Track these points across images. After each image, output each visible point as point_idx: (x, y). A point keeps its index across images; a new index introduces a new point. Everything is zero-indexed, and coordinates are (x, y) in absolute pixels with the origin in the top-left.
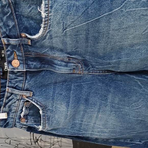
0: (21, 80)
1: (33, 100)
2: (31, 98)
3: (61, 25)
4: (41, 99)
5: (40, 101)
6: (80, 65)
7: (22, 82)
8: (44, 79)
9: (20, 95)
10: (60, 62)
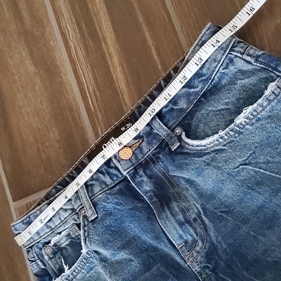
0: (105, 183)
1: (86, 228)
2: (86, 223)
3: (248, 153)
4: (96, 238)
5: (93, 240)
6: (200, 244)
7: (104, 186)
8: (131, 213)
9: (81, 204)
10: (177, 209)
